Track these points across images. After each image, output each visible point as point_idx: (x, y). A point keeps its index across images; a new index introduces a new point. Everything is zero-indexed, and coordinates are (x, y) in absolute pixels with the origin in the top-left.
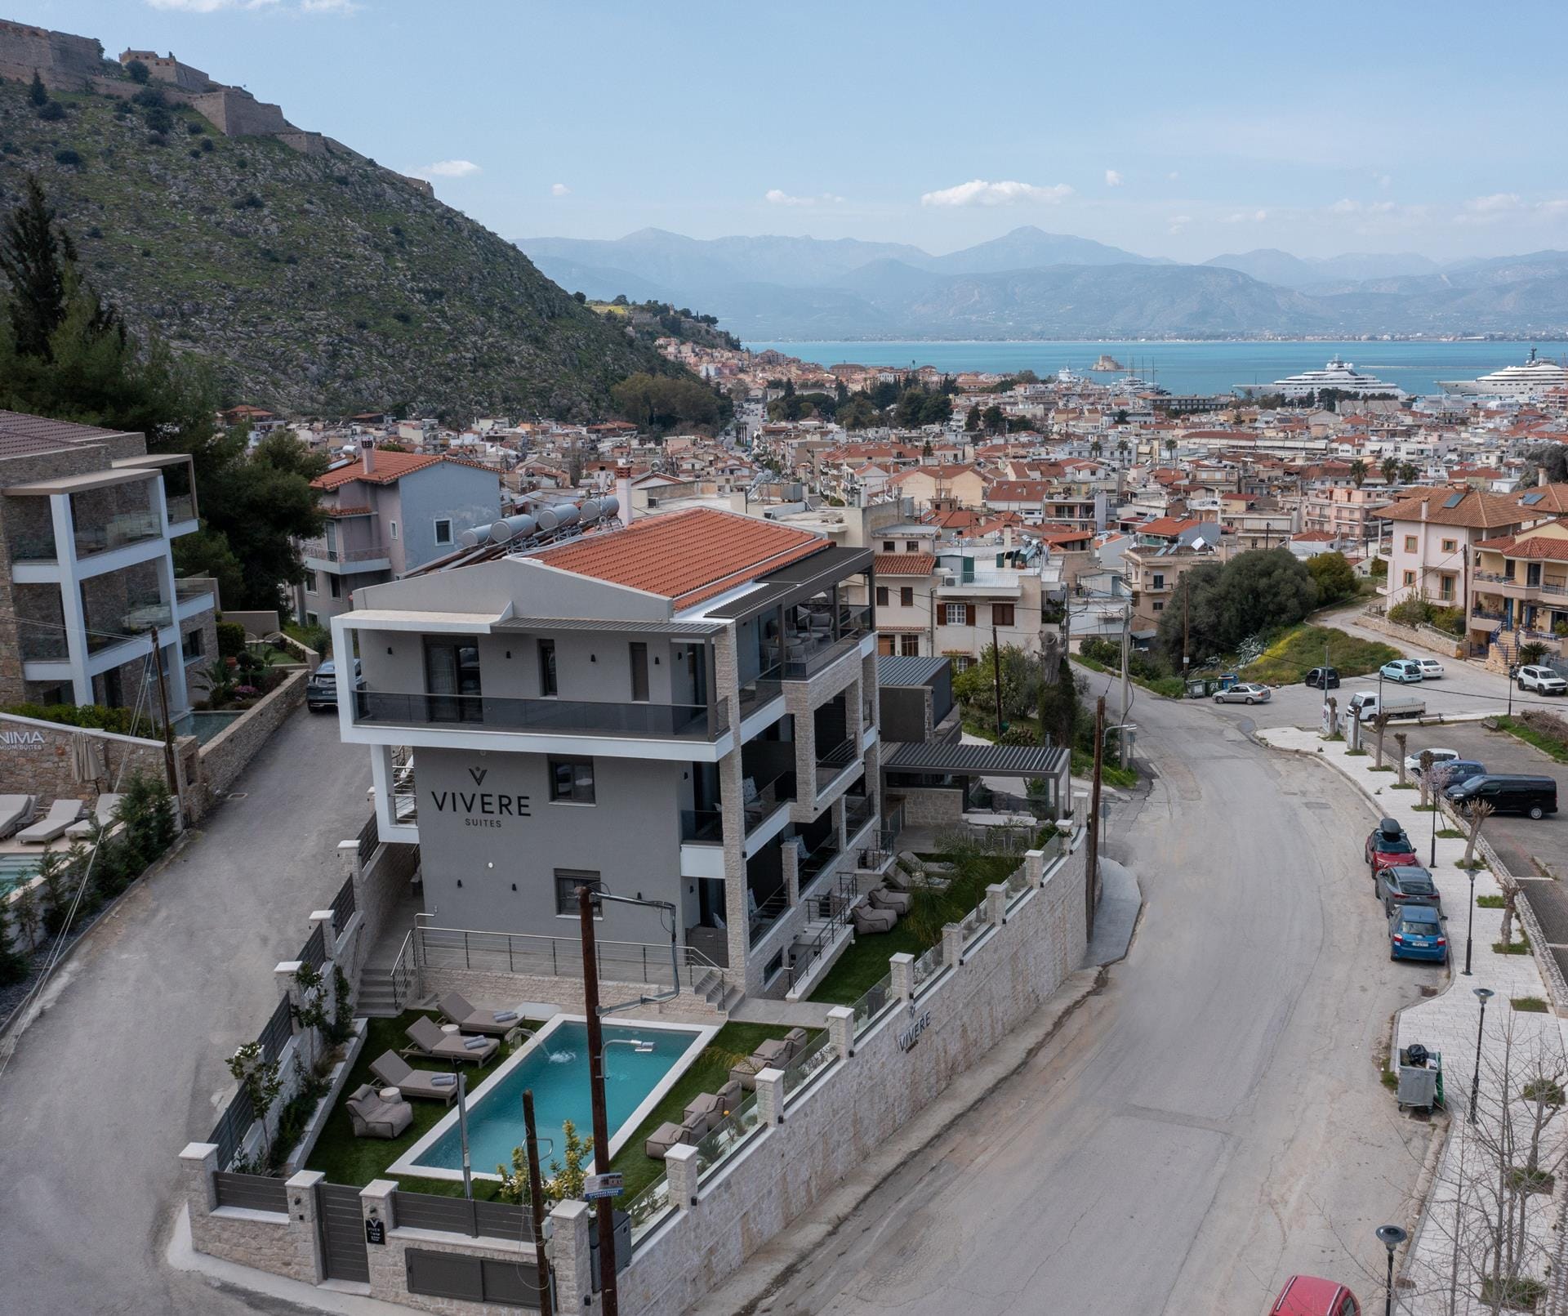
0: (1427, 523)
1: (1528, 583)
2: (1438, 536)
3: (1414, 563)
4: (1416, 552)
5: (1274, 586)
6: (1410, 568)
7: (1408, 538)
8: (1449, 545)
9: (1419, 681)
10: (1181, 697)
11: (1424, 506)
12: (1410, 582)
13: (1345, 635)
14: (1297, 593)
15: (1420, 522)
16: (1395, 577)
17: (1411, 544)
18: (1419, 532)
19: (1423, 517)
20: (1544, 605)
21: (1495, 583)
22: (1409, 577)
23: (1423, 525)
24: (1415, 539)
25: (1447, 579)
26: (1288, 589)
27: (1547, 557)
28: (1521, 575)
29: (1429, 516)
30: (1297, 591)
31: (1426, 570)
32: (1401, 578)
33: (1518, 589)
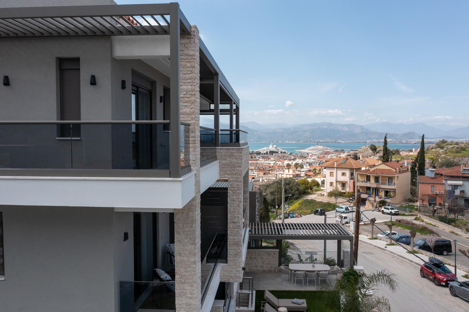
0: (337, 168)
1: (375, 182)
2: (340, 172)
3: (333, 180)
4: (333, 176)
5: (291, 188)
6: (332, 181)
7: (331, 172)
8: (343, 174)
9: (349, 213)
10: (276, 219)
11: (336, 163)
12: (332, 185)
13: (316, 201)
14: (297, 190)
15: (334, 167)
16: (327, 184)
17: (331, 174)
18: (334, 171)
19: (335, 166)
20: (381, 188)
21: (364, 183)
22: (331, 184)
23: (335, 169)
24: (333, 172)
25: (344, 184)
26: (296, 188)
27: (382, 174)
28: (372, 180)
29: (337, 166)
30: (298, 189)
31: (337, 182)
32: (329, 184)
33: (372, 184)
